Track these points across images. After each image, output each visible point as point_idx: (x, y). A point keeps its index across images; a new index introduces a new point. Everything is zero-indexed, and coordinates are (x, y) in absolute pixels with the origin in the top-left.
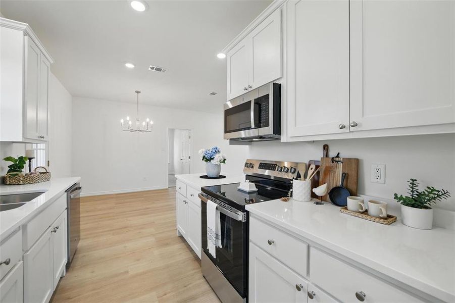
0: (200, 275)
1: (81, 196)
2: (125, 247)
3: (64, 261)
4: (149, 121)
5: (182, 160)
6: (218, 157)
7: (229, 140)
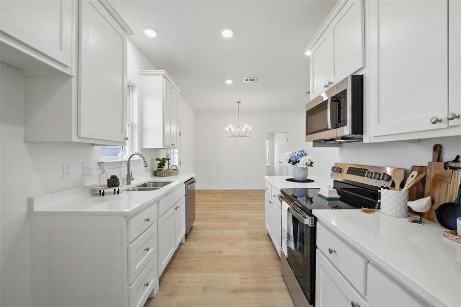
0: (279, 273)
1: (196, 189)
2: (223, 233)
3: (183, 232)
4: (247, 127)
5: (280, 162)
6: (303, 161)
7: (312, 143)
